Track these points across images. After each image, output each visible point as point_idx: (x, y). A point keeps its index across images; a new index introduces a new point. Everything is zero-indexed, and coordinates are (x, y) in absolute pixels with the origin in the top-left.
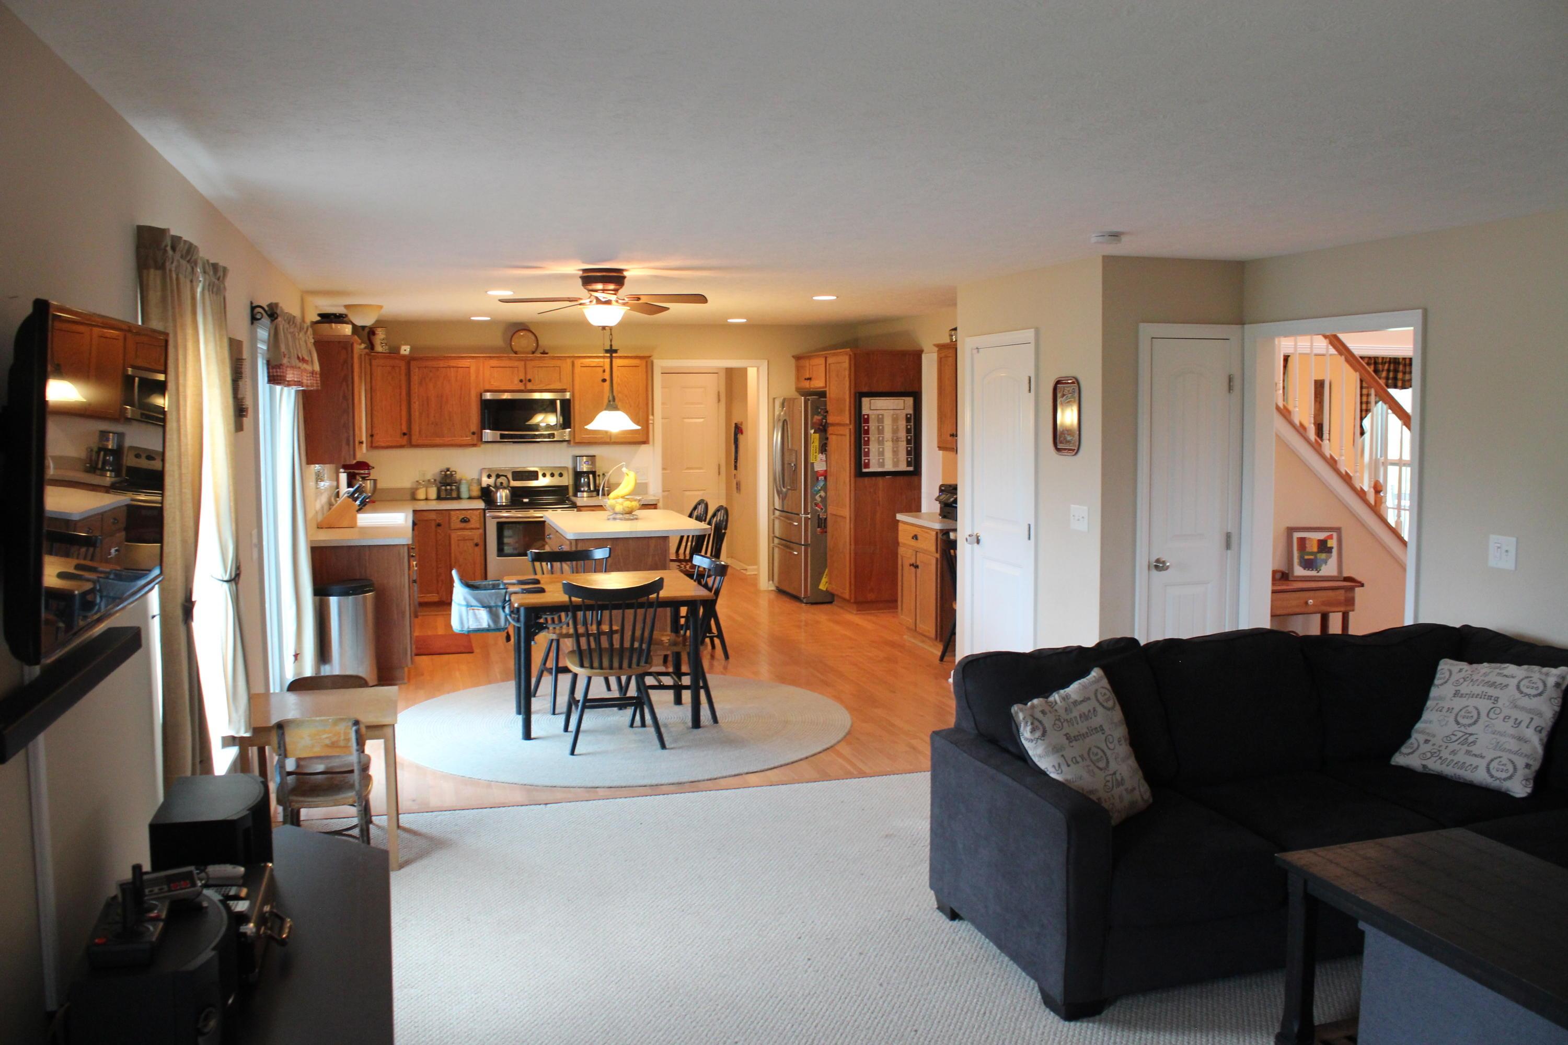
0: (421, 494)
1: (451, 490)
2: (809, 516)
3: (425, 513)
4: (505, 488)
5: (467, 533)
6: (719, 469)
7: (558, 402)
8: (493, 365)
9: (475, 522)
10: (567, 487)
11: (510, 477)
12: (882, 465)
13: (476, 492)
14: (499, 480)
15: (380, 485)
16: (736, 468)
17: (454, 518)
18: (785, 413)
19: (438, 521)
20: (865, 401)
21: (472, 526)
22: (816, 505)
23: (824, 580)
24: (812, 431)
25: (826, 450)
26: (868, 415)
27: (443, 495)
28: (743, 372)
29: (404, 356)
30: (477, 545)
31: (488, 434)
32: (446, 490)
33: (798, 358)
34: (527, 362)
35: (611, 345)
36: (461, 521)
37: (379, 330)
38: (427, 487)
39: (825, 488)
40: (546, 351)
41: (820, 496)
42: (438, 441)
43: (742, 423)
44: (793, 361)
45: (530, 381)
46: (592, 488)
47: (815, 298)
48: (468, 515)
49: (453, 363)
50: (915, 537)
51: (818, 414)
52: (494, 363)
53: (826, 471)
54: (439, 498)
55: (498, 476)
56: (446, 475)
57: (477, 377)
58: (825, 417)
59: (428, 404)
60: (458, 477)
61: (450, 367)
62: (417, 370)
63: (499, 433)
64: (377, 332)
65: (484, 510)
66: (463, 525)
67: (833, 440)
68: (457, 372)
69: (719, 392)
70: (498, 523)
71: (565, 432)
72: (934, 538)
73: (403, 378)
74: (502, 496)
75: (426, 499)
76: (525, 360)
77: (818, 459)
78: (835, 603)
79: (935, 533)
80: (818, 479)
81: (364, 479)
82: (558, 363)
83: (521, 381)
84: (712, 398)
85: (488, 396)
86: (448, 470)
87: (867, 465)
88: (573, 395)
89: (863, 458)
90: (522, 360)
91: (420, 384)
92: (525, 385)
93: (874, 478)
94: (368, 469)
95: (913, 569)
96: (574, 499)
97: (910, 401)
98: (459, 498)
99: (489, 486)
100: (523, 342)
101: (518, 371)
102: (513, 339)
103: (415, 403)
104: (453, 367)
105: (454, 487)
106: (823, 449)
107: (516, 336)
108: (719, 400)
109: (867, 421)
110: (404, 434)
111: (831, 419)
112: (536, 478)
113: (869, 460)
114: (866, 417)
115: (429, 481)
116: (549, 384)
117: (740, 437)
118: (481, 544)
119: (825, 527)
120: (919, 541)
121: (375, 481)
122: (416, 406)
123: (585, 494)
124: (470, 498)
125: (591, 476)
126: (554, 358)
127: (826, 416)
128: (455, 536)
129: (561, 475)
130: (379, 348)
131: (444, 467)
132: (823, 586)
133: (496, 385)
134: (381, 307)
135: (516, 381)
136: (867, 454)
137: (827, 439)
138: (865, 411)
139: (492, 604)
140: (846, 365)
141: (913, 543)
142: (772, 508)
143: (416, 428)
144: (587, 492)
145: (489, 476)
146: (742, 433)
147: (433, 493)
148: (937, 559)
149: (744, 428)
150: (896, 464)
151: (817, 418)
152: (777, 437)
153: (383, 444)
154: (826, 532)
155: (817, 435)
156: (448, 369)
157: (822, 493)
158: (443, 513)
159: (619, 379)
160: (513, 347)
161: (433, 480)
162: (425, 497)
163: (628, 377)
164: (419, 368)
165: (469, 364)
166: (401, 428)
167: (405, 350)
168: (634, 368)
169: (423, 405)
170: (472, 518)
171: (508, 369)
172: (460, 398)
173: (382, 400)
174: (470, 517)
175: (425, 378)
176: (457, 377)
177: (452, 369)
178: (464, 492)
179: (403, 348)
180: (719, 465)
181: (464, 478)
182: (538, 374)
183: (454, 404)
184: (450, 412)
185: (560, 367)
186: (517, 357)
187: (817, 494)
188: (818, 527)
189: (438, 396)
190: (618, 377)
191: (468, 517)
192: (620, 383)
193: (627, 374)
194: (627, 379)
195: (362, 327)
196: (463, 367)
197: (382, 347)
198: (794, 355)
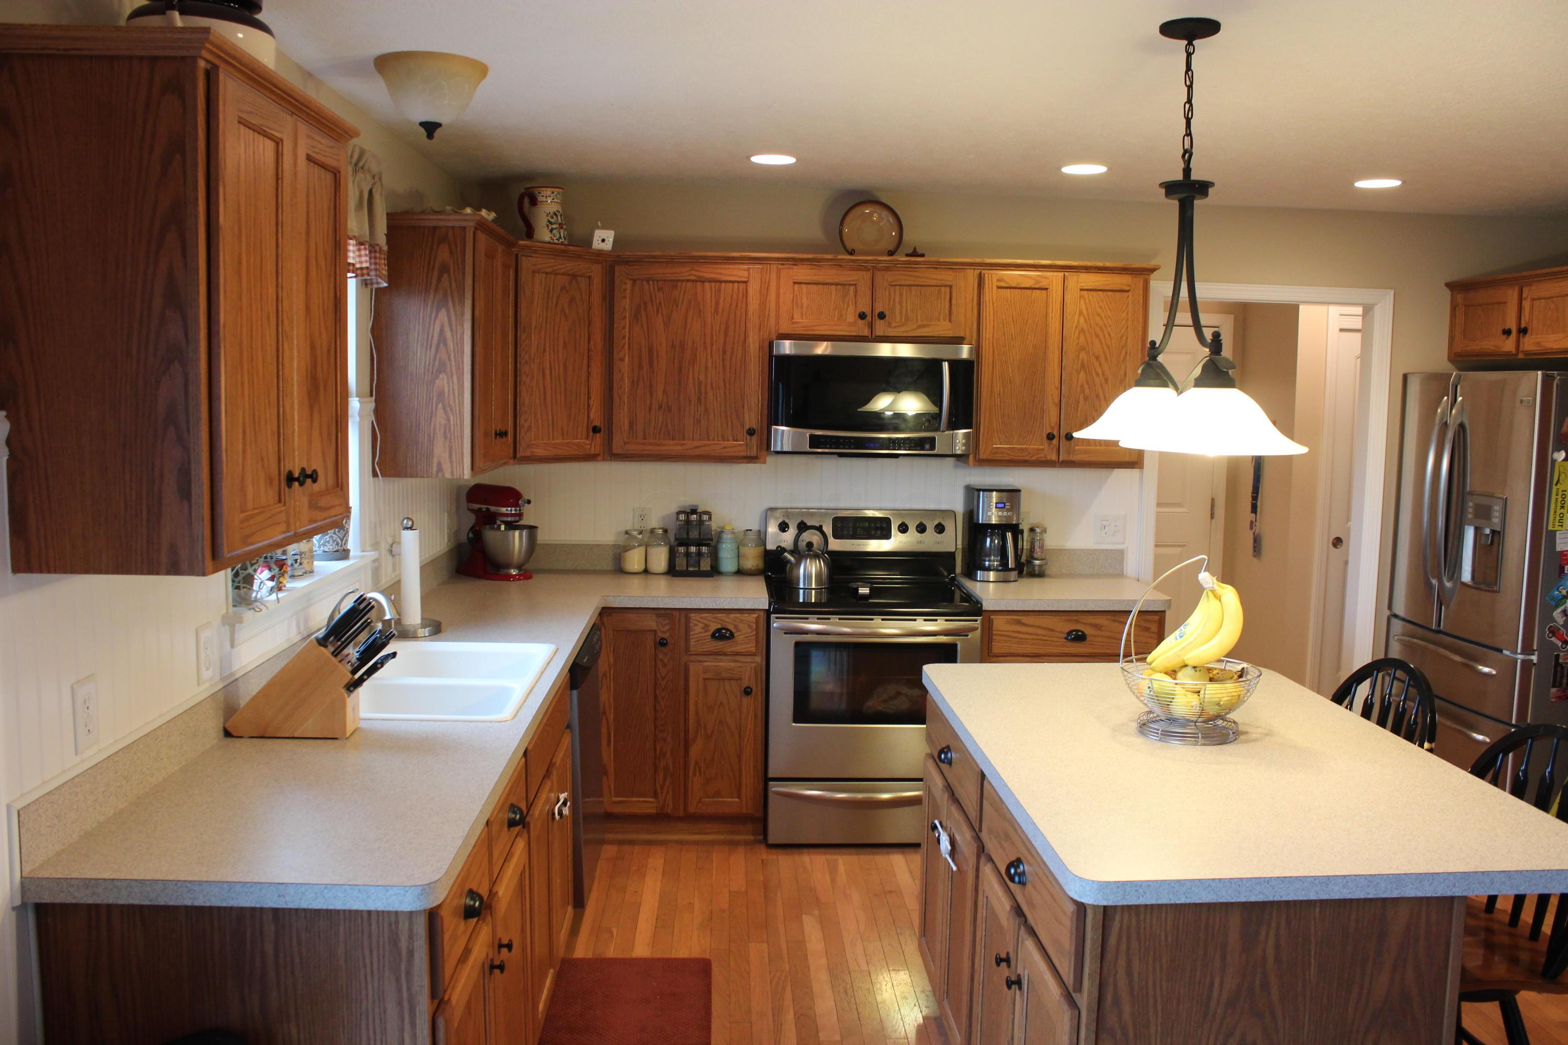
0: (634, 561)
1: (699, 554)
2: (1534, 658)
3: (631, 616)
4: (816, 556)
5: (724, 664)
6: (1213, 506)
7: (946, 366)
8: (800, 278)
9: (745, 640)
10: (951, 555)
11: (828, 529)
13: (752, 560)
14: (807, 536)
15: (542, 537)
17: (697, 630)
18: (1462, 410)
19: (660, 635)
21: (739, 648)
22: (1554, 632)
24: (1560, 456)
27: (681, 564)
29: (600, 253)
30: (747, 692)
31: (784, 435)
32: (688, 554)
33: (1461, 287)
34: (877, 275)
35: (1187, 171)
36: (713, 636)
37: (548, 192)
38: (647, 546)
40: (920, 251)
41: (1563, 611)
42: (673, 447)
44: (1447, 293)
45: (882, 316)
46: (1011, 564)
48: (729, 622)
49: (709, 272)
52: (803, 273)
54: (672, 571)
55: (802, 527)
56: (688, 522)
57: (763, 305)
59: (651, 365)
60: (714, 525)
61: (701, 280)
62: (629, 284)
63: (807, 433)
64: (540, 199)
65: (768, 613)
66: (719, 645)
68: (719, 291)
70: (797, 644)
71: (953, 438)
73: (597, 299)
74: (809, 573)
75: (646, 571)
76: (874, 269)
80: (1561, 569)
81: (511, 526)
82: (947, 276)
83: (862, 316)
85: (787, 347)
86: (694, 511)
88: (977, 350)
90: (866, 269)
91: (636, 317)
92: (871, 326)
94: (516, 505)
96: (968, 584)
98: (715, 571)
99: (781, 550)
100: (869, 228)
101: (856, 291)
102: (848, 219)
103: (622, 360)
104: (710, 281)
105: (705, 549)
107: (852, 215)
110: (596, 430)
112: (887, 535)
115: (652, 531)
116: (919, 327)
118: (758, 691)
121: (532, 529)
122: (624, 367)
123: (992, 575)
124: (740, 572)
125: (1009, 535)
126: (937, 266)
128: (697, 670)
129: (940, 529)
130: (544, 234)
131: (687, 500)
133: (803, 323)
135: (851, 317)
142: (1388, 613)
143: (622, 418)
144: (996, 570)
145: (783, 527)
147: (660, 559)
153: (540, 452)
156: (699, 284)
158: (676, 614)
159: (1082, 319)
160: (845, 239)
161: (660, 531)
162: (642, 567)
163: (1103, 315)
164: (634, 281)
165: (745, 274)
166: (589, 417)
167: (603, 241)
168: (1118, 295)
169: (640, 366)
170: (738, 631)
171: (833, 287)
172: (724, 352)
173: (545, 350)
174: (736, 627)
175: (645, 304)
176: (717, 304)
177: (707, 285)
178: (728, 563)
179: (599, 234)
180: (1213, 500)
181: (728, 528)
182: (901, 303)
183: (710, 365)
184: (700, 383)
185: (951, 287)
186: (854, 261)
187: (1557, 607)
188: (1554, 686)
189: (673, 346)
190: (1081, 313)
191: (731, 627)
192: (1086, 328)
193: (1101, 307)
194: (1101, 318)
195: (424, 125)
196: (733, 282)
197: (551, 231)
198: (1450, 280)
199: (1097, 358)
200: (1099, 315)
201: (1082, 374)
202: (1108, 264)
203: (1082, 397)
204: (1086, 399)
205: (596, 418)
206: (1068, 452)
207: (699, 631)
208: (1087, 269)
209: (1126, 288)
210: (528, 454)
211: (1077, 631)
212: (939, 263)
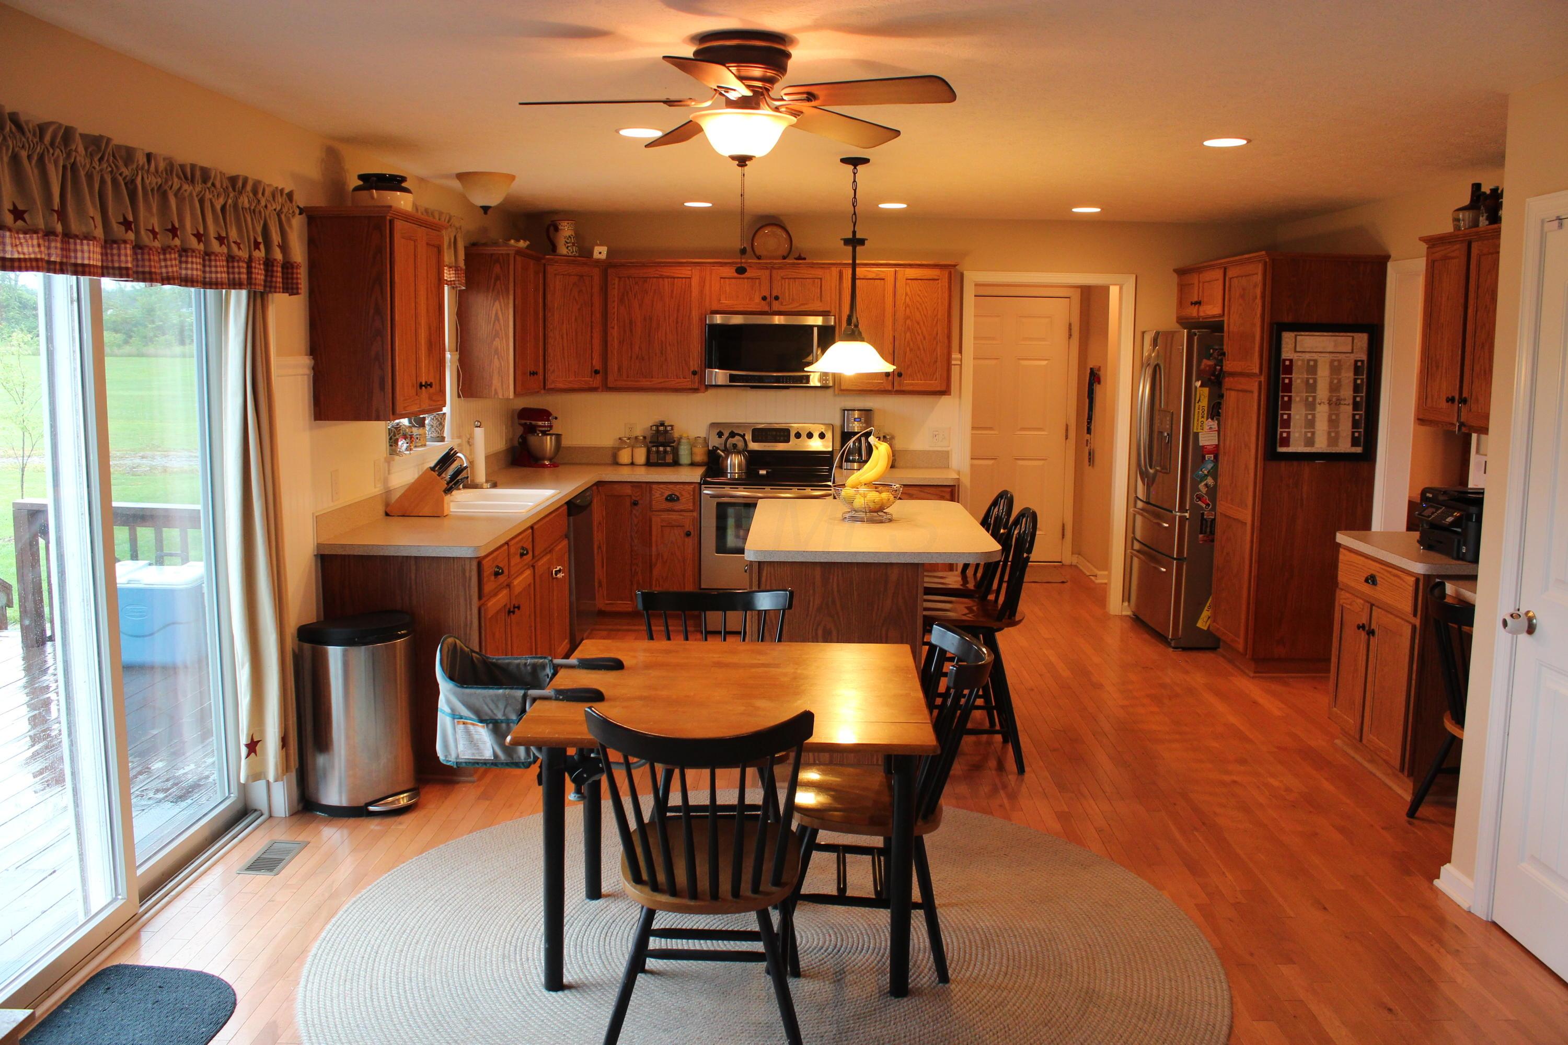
0: (625, 456)
1: (665, 452)
2: (1187, 515)
3: (616, 486)
4: (739, 453)
5: (674, 516)
6: (1067, 430)
7: (816, 330)
8: (724, 275)
9: (685, 502)
10: (829, 454)
11: (748, 437)
12: (1310, 442)
13: (700, 456)
14: (734, 441)
15: (565, 442)
16: (1089, 431)
17: (657, 494)
18: (1158, 355)
19: (634, 498)
20: (1288, 337)
21: (682, 507)
22: (1200, 498)
23: (1206, 613)
24: (1198, 384)
25: (1218, 414)
26: (1291, 361)
27: (654, 459)
28: (1104, 291)
29: (598, 261)
30: (688, 534)
31: (719, 375)
32: (658, 452)
33: (1181, 272)
34: (774, 272)
35: (854, 233)
36: (666, 499)
37: (565, 223)
38: (633, 447)
39: (1214, 473)
40: (803, 256)
41: (1206, 485)
42: (645, 383)
43: (1099, 369)
44: (1175, 276)
45: (777, 298)
47: (1208, 143)
48: (676, 490)
49: (667, 272)
50: (1371, 580)
51: (1209, 357)
52: (725, 272)
53: (1217, 446)
54: (649, 464)
55: (732, 435)
56: (658, 431)
57: (701, 292)
58: (1220, 362)
59: (631, 331)
60: (676, 435)
61: (662, 277)
62: (617, 281)
63: (729, 373)
64: (560, 227)
65: (700, 484)
66: (670, 505)
67: (1230, 399)
68: (674, 282)
69: (1070, 325)
70: (718, 504)
72: (1411, 589)
73: (596, 290)
74: (734, 463)
75: (632, 464)
76: (772, 268)
77: (1206, 428)
78: (1220, 650)
79: (1413, 579)
80: (1204, 457)
81: (545, 433)
82: (819, 272)
83: (764, 298)
84: (1062, 332)
85: (718, 319)
86: (662, 424)
87: (1286, 442)
88: (838, 320)
89: (1279, 430)
90: (767, 268)
91: (621, 301)
92: (770, 305)
93: (1295, 463)
94: (548, 420)
95: (1363, 635)
97: (1362, 339)
98: (676, 463)
99: (718, 448)
100: (770, 241)
101: (760, 283)
102: (757, 237)
103: (613, 328)
104: (668, 277)
105: (668, 449)
106: (1215, 411)
107: (760, 233)
108: (1070, 336)
109: (1289, 370)
110: (597, 372)
111: (1228, 366)
112: (787, 440)
113: (1289, 433)
114: (1287, 363)
115: (636, 438)
116: (803, 304)
117: (1098, 388)
118: (694, 534)
119: (1212, 533)
120: (1378, 588)
121: (558, 436)
122: (614, 333)
124: (693, 464)
125: (863, 439)
126: (812, 266)
127: (1221, 360)
128: (656, 520)
129: (822, 436)
130: (563, 250)
131: (657, 419)
132: (1202, 624)
133: (726, 303)
134: (512, 178)
135: (757, 299)
136: (1287, 424)
137: (1222, 396)
138: (1287, 353)
139: (500, 716)
140: (1259, 278)
141: (1366, 589)
142: (1134, 498)
143: (613, 365)
144: (856, 462)
145: (720, 434)
146: (1099, 382)
147: (641, 455)
148: (1414, 627)
149: (1102, 373)
150: (1333, 440)
151: (1207, 363)
152: (1145, 389)
153: (561, 386)
154: (1213, 541)
155: (1206, 390)
156: (661, 280)
157: (1210, 481)
158: (644, 485)
159: (907, 298)
160: (756, 249)
161: (641, 438)
162: (630, 461)
163: (921, 295)
164: (620, 278)
165: (689, 272)
166: (592, 364)
167: (600, 253)
168: (931, 282)
169: (625, 331)
170: (682, 496)
171: (746, 280)
172: (677, 322)
173: (563, 323)
174: (680, 493)
175: (627, 292)
176: (672, 291)
177: (666, 280)
178: (685, 458)
179: (597, 249)
180: (1067, 426)
181: (685, 435)
182: (789, 289)
183: (668, 331)
184: (662, 341)
185: (821, 279)
186: (759, 263)
187: (1201, 482)
188: (1201, 533)
189: (645, 319)
190: (906, 294)
191: (677, 494)
192: (910, 303)
193: (920, 291)
195: (483, 207)
196: (682, 278)
197: (567, 248)
198: (1176, 267)
199: (918, 323)
200: (919, 296)
202: (924, 262)
203: (908, 349)
204: (911, 350)
205: (597, 365)
206: (900, 385)
207: (658, 496)
208: (911, 266)
209: (936, 278)
210: (553, 386)
212: (813, 264)
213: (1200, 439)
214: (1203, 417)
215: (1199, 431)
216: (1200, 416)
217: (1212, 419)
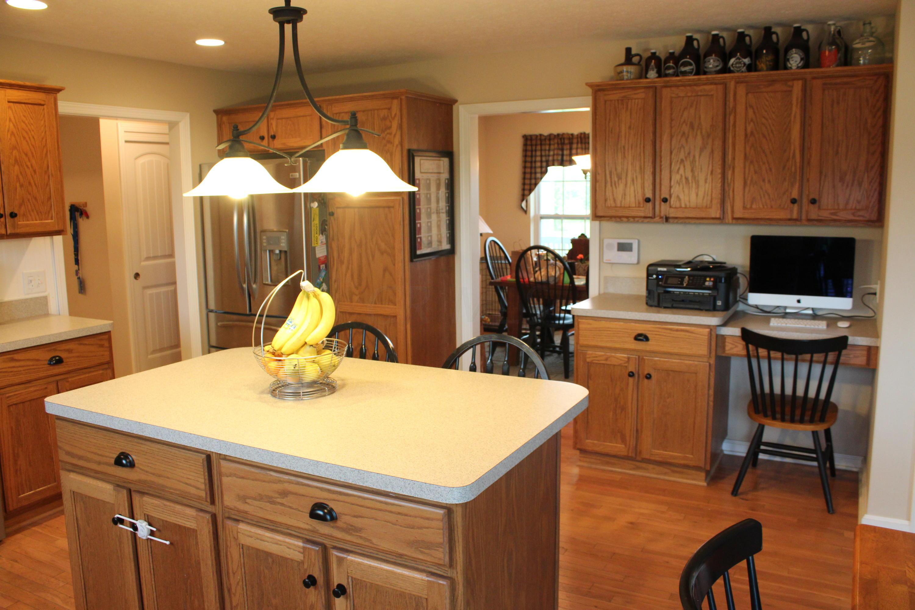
12: (430, 243)
16: (77, 262)
20: (417, 161)
24: (315, 205)
25: (326, 231)
26: (419, 180)
33: (222, 112)
39: (327, 280)
43: (85, 204)
50: (640, 337)
53: (326, 257)
77: (319, 242)
79: (708, 330)
80: (318, 268)
87: (419, 245)
89: (416, 236)
93: (425, 261)
97: (446, 163)
106: (323, 228)
109: (419, 187)
113: (420, 238)
114: (418, 182)
120: (651, 342)
136: (419, 231)
137: (329, 214)
138: (417, 174)
140: (394, 112)
142: (206, 310)
146: (88, 217)
149: (90, 208)
150: (439, 241)
152: (243, 214)
155: (318, 210)
157: (325, 287)
159: (11, 125)
163: (26, 122)
168: (36, 107)
190: (10, 120)
192: (15, 132)
193: (25, 116)
194: (26, 124)
198: (216, 108)
199: (26, 155)
200: (24, 122)
201: (17, 167)
202: (28, 84)
203: (18, 185)
204: (21, 186)
206: (14, 226)
208: (11, 86)
209: (43, 103)
211: (55, 357)
213: (317, 252)
214: (317, 233)
215: (316, 245)
216: (315, 232)
217: (322, 234)
